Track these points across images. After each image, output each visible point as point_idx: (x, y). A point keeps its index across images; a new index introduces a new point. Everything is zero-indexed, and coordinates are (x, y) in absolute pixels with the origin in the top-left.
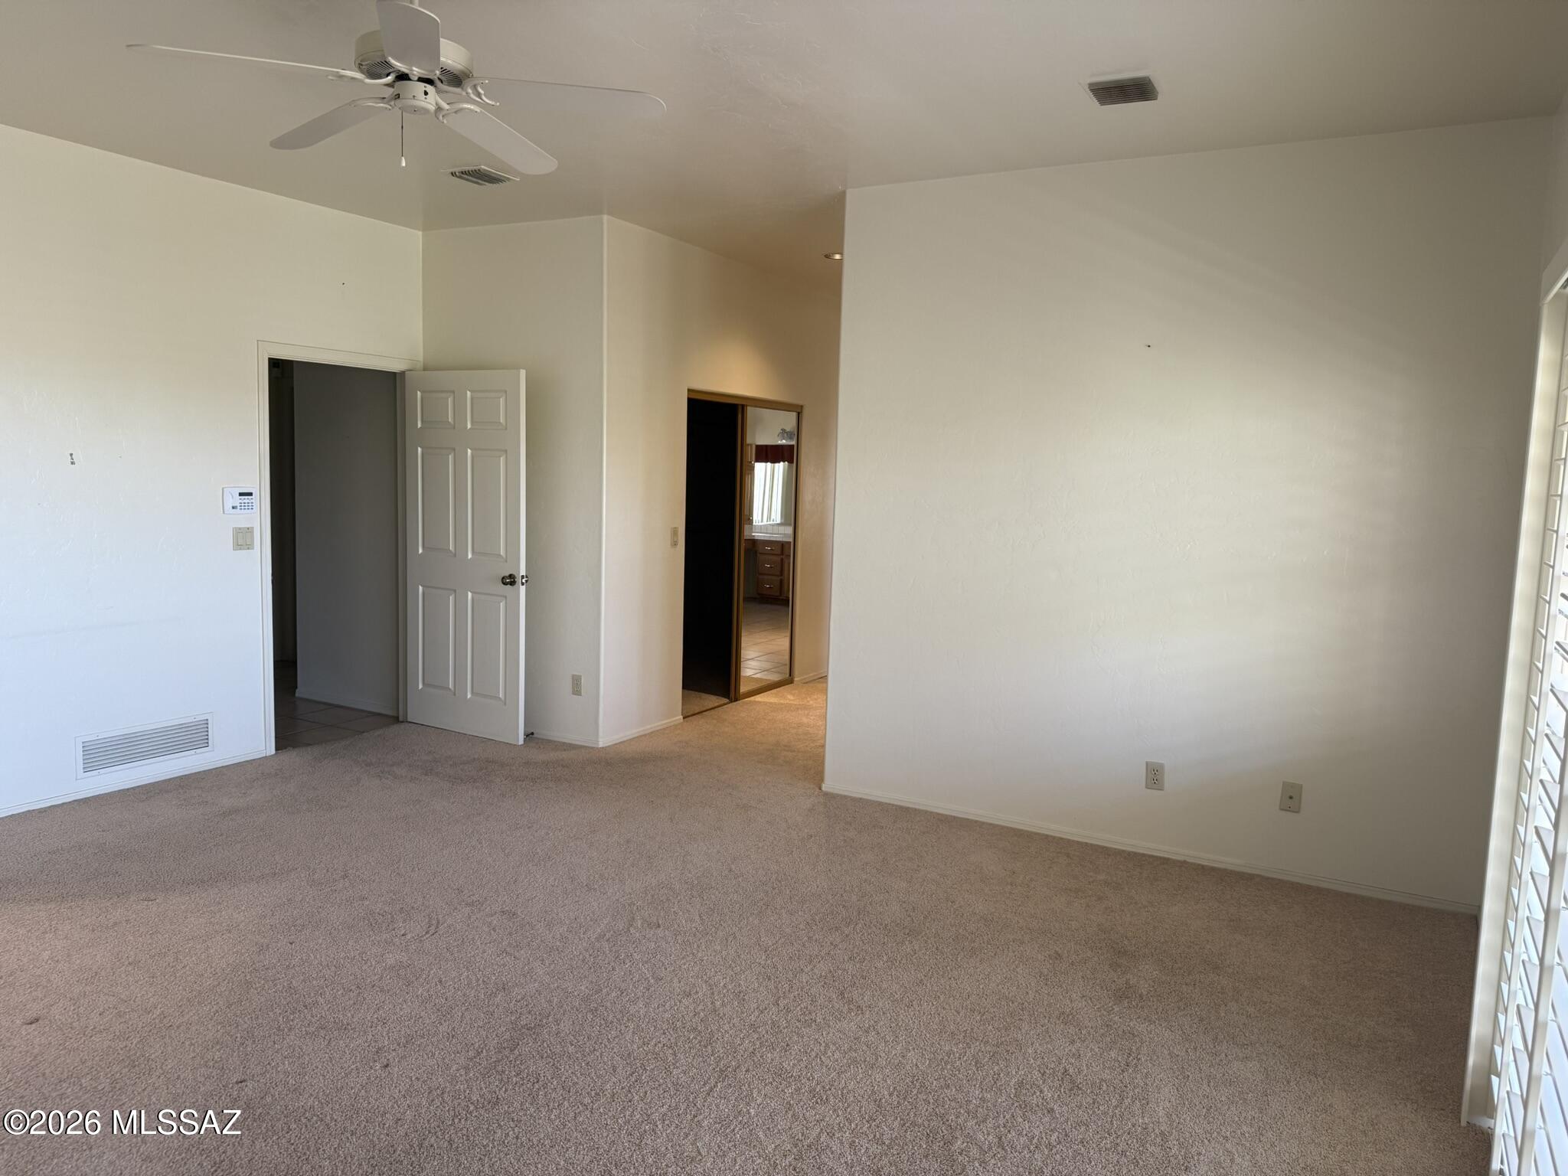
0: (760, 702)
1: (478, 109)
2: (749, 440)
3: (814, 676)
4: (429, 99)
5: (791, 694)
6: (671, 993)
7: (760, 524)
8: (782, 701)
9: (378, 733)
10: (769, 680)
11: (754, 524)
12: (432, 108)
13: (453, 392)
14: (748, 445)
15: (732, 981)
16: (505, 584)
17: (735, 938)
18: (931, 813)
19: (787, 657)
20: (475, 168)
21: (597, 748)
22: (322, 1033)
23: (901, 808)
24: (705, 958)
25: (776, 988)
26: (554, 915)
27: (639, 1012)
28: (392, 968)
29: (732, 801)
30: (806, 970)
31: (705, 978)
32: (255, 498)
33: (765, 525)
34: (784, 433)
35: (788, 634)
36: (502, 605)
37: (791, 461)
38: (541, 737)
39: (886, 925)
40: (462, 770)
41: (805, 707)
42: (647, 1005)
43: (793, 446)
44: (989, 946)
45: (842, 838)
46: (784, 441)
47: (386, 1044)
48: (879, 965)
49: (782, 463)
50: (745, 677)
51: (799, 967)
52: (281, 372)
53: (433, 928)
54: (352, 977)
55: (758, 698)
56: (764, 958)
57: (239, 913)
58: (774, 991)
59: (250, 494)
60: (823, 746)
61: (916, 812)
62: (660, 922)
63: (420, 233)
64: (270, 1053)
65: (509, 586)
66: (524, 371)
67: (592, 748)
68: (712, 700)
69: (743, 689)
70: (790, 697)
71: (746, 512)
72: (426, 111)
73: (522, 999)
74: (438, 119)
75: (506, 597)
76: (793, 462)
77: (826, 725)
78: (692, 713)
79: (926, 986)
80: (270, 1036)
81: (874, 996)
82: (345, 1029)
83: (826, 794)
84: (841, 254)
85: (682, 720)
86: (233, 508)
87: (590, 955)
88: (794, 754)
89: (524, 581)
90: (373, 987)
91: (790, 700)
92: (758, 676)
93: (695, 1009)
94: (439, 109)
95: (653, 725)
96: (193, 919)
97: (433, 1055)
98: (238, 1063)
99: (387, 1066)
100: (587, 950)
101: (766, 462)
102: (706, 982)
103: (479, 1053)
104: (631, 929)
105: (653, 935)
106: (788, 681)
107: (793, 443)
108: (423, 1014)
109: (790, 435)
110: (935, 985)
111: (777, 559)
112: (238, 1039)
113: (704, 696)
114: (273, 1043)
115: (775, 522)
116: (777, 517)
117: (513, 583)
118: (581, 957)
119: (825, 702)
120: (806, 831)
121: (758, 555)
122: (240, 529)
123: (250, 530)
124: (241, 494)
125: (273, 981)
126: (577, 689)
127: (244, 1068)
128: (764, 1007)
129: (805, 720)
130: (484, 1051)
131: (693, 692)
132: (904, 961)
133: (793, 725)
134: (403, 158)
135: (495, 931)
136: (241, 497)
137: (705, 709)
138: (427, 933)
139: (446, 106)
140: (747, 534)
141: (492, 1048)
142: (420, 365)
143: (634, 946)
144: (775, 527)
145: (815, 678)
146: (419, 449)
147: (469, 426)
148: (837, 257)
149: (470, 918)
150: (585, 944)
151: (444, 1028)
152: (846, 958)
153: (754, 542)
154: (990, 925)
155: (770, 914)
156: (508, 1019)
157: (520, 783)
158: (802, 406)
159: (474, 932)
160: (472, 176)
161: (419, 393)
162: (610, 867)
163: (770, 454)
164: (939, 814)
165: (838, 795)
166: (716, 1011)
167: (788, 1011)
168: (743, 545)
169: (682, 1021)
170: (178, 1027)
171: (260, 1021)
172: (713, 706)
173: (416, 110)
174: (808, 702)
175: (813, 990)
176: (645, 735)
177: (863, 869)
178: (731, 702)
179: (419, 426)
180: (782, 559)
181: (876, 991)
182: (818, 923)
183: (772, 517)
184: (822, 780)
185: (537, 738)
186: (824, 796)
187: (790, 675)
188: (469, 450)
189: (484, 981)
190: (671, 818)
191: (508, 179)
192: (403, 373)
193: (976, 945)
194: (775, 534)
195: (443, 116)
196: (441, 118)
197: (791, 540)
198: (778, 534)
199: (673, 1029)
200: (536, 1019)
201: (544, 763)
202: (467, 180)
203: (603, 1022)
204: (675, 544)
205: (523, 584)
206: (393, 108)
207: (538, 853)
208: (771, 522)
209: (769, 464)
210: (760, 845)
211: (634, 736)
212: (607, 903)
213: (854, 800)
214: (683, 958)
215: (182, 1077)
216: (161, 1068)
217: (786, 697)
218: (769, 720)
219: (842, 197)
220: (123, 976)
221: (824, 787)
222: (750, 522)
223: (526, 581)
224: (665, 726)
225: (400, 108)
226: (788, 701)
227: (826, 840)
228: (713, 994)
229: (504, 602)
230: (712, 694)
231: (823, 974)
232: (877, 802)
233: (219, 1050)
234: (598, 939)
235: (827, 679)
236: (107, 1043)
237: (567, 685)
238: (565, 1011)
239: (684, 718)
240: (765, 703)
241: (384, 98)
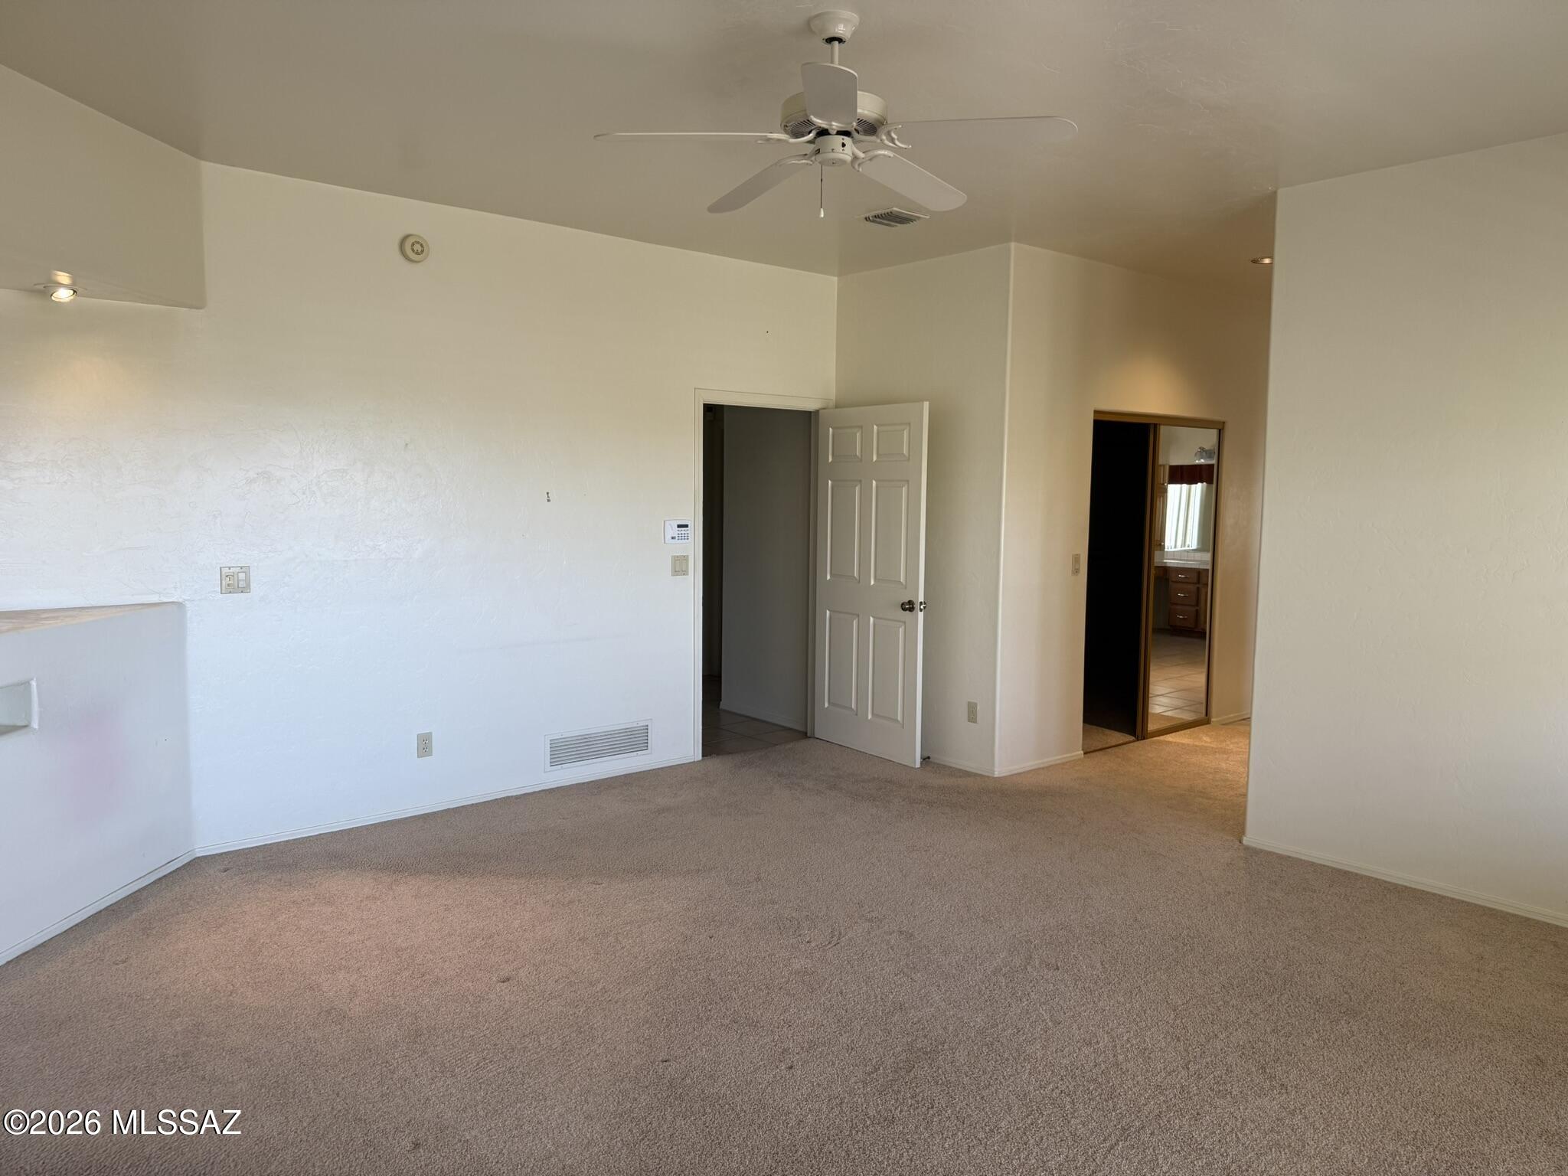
0: (1171, 743)
1: (891, 154)
2: (1161, 461)
3: (1235, 717)
4: (844, 150)
5: (1207, 735)
6: (1070, 1039)
7: (1173, 550)
8: (1197, 743)
9: (790, 746)
10: (1183, 719)
11: (1166, 550)
12: (849, 158)
13: (861, 427)
14: (1161, 466)
15: (1136, 1036)
16: (904, 609)
17: (1140, 991)
18: (1377, 879)
19: (1203, 696)
20: (886, 211)
21: (994, 778)
22: (735, 1026)
23: (1339, 871)
24: (1107, 1008)
25: (1186, 1050)
26: (950, 942)
27: (1036, 1053)
28: (797, 973)
29: (1138, 847)
30: (1221, 1037)
31: (1107, 1029)
32: (690, 531)
33: (1178, 552)
34: (1203, 452)
35: (1205, 670)
36: (901, 630)
37: (1209, 481)
38: (938, 762)
39: (1318, 1000)
40: (863, 788)
41: (1225, 752)
42: (1044, 1047)
43: (1213, 465)
44: (1448, 1039)
45: (1265, 898)
46: (1202, 461)
47: (791, 1046)
48: (1309, 1042)
49: (1199, 484)
50: (1154, 714)
51: (1213, 1032)
52: (714, 415)
53: (835, 938)
54: (762, 977)
55: (1169, 738)
56: (1172, 1016)
57: (668, 903)
58: (1184, 1054)
59: (687, 526)
60: (1245, 795)
61: (1357, 877)
62: (1059, 965)
63: (836, 278)
64: (690, 1038)
65: (908, 612)
66: (928, 403)
67: (988, 777)
68: (1117, 737)
69: (1152, 726)
70: (1207, 739)
71: (1157, 537)
72: (843, 162)
73: (919, 1022)
74: (854, 168)
75: (905, 623)
76: (1212, 483)
77: (1248, 772)
78: (1093, 749)
79: (1366, 1074)
80: (691, 1022)
81: (1301, 1076)
82: (755, 1026)
83: (1247, 848)
84: (1271, 257)
85: (1083, 756)
86: (673, 538)
87: (986, 988)
88: (1211, 802)
89: (922, 607)
90: (780, 989)
91: (1206, 742)
92: (1169, 714)
93: (1095, 1059)
94: (855, 158)
95: (1050, 759)
96: (630, 905)
97: (833, 1064)
98: (664, 1043)
99: (791, 1067)
100: (983, 983)
101: (1181, 483)
102: (1108, 1033)
103: (876, 1070)
104: (1029, 968)
105: (1051, 977)
106: (1204, 721)
107: (1214, 462)
108: (825, 1022)
109: (1208, 454)
110: (1377, 1074)
111: (1193, 588)
112: (665, 1021)
113: (1108, 732)
114: (692, 1030)
115: (1191, 548)
116: (1193, 542)
117: (911, 609)
118: (977, 987)
119: (1247, 747)
120: (1223, 886)
121: (1170, 583)
122: (677, 557)
123: (685, 558)
124: (679, 526)
125: (694, 971)
126: (972, 716)
127: (669, 1048)
128: (1172, 1069)
129: (1224, 765)
130: (881, 1068)
131: (1094, 727)
132: (1339, 1042)
133: (1209, 770)
134: (822, 210)
135: (893, 950)
136: (680, 529)
137: (1107, 746)
138: (830, 943)
139: (861, 155)
140: (1157, 560)
141: (888, 1067)
142: (832, 404)
143: (1031, 985)
144: (1192, 554)
145: (1236, 719)
146: (830, 482)
147: (875, 459)
148: (1267, 261)
149: (869, 933)
150: (981, 976)
151: (843, 1039)
152: (1268, 1030)
153: (1165, 570)
154: (1449, 1015)
155: (1181, 971)
156: (904, 1040)
157: (917, 805)
158: (1224, 423)
159: (873, 948)
160: (886, 220)
161: (831, 429)
162: (1006, 901)
163: (1185, 475)
164: (1386, 882)
165: (1262, 851)
166: (1118, 1065)
167: (1200, 1077)
168: (1153, 572)
169: (1081, 1070)
170: (616, 1003)
171: (683, 1007)
172: (1117, 743)
173: (834, 162)
174: (1228, 745)
175: (1230, 1059)
176: (1043, 768)
177: (1290, 935)
178: (1138, 740)
179: (830, 460)
180: (1198, 588)
181: (1304, 1071)
182: (1236, 988)
183: (1187, 543)
184: (1243, 832)
185: (931, 762)
186: (1245, 849)
187: (1207, 715)
188: (874, 482)
189: (882, 999)
190: (1070, 858)
191: (919, 218)
192: (817, 412)
193: (1431, 1035)
194: (1191, 561)
195: (859, 165)
196: (856, 166)
197: (1209, 567)
198: (1194, 561)
199: (1072, 1077)
200: (931, 1044)
201: (940, 788)
202: (880, 223)
203: (998, 1058)
204: (1076, 571)
205: (921, 610)
206: (813, 163)
207: (934, 877)
208: (1186, 548)
209: (1185, 486)
210: (1170, 896)
211: (1033, 768)
212: (1004, 937)
213: (1281, 857)
214: (1083, 1005)
215: (618, 1048)
216: (602, 1038)
217: (1203, 738)
218: (1181, 763)
219: (1272, 198)
220: (574, 949)
221: (1246, 840)
222: (1161, 547)
223: (924, 607)
224: (1064, 761)
225: (820, 163)
226: (1203, 744)
227: (1247, 899)
228: (1115, 1046)
229: (903, 627)
230: (1115, 730)
231: (1241, 1043)
232: (1309, 862)
233: (648, 1029)
234: (994, 973)
235: (1250, 721)
236: (560, 1008)
237: (962, 713)
238: (960, 1041)
239: (1085, 753)
240: (1178, 744)
241: (806, 155)
